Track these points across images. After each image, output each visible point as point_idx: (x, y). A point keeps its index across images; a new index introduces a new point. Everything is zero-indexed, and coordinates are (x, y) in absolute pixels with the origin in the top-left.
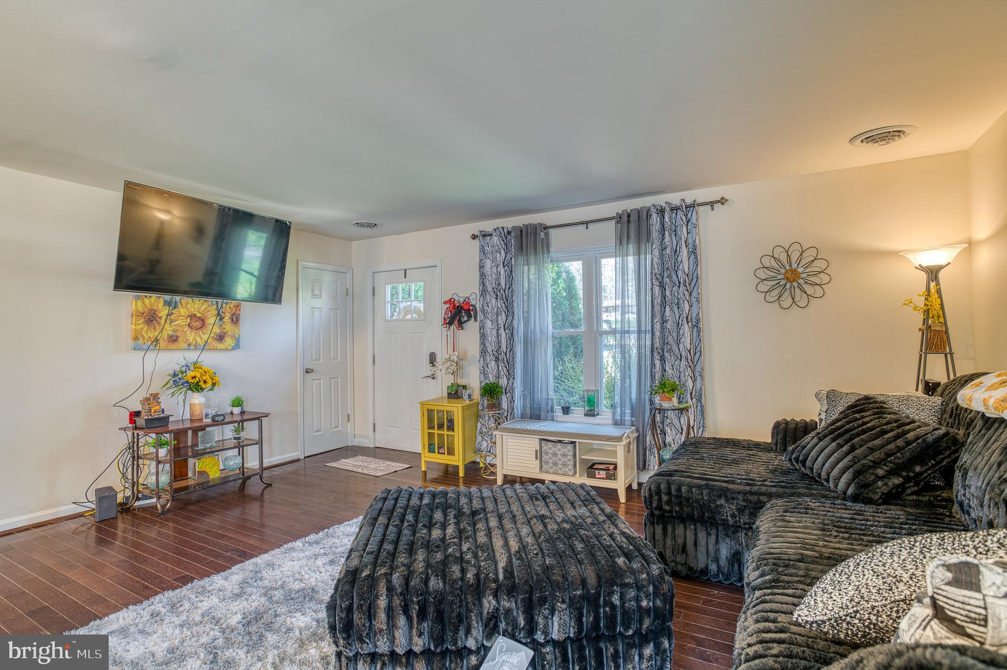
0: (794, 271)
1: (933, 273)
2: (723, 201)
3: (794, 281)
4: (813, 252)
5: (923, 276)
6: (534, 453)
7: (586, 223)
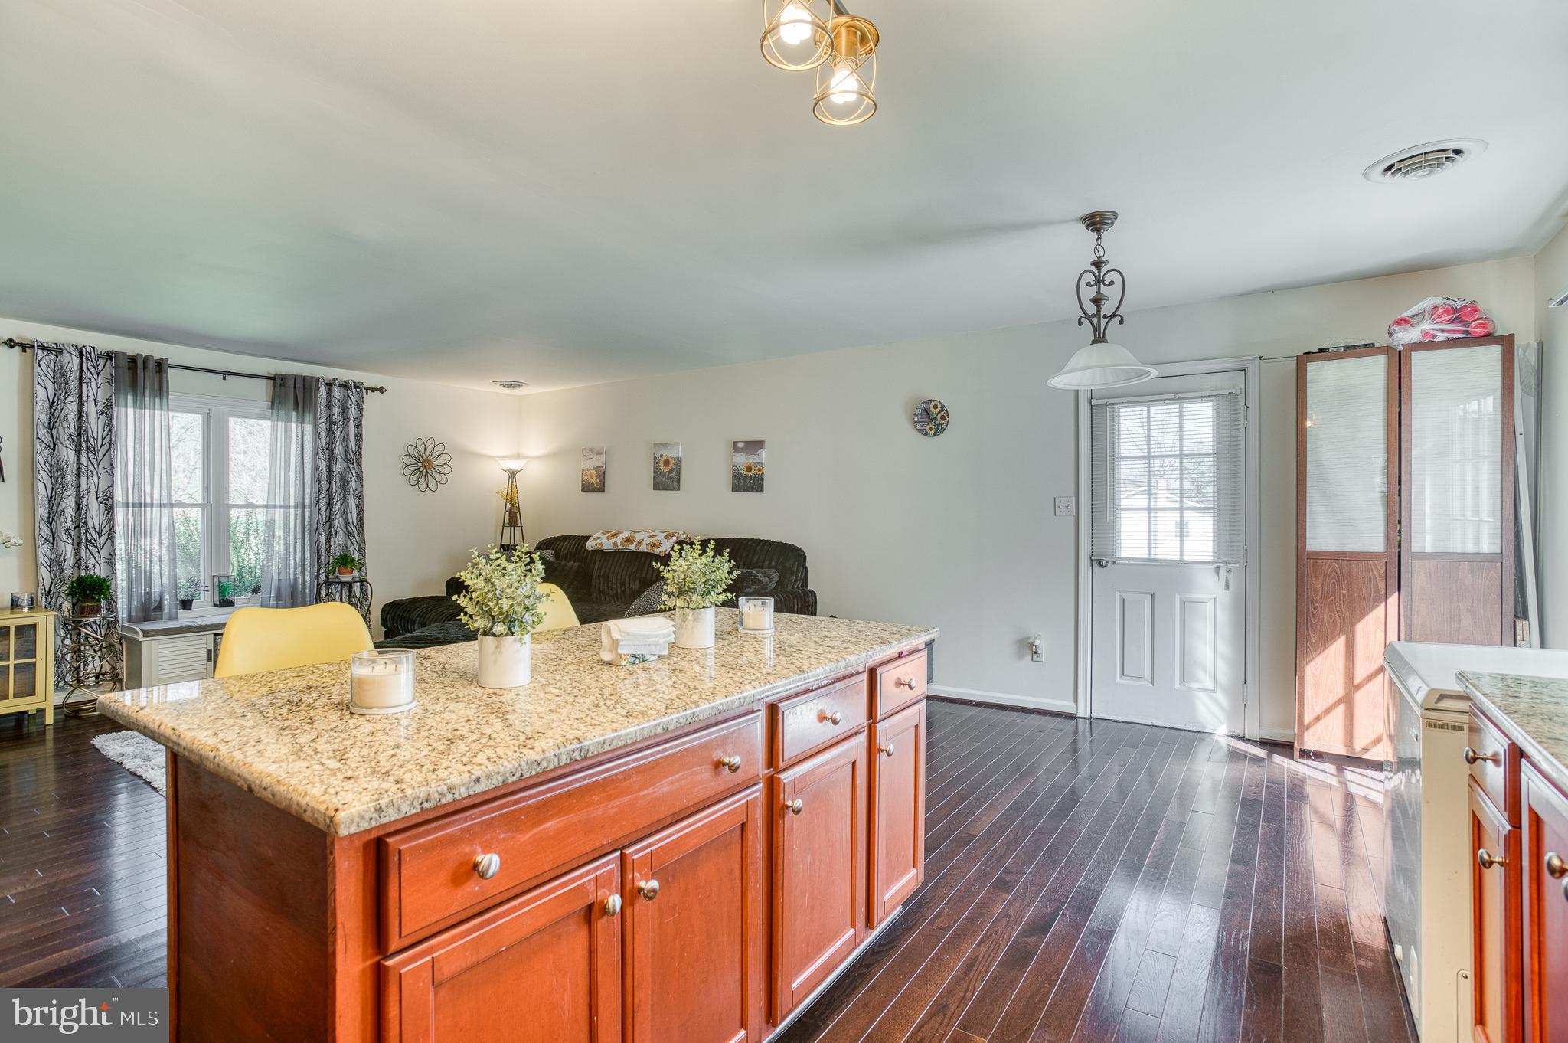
0: (429, 462)
1: (512, 475)
2: (382, 390)
3: (429, 469)
4: (440, 447)
5: (507, 476)
6: (206, 654)
7: (225, 374)
